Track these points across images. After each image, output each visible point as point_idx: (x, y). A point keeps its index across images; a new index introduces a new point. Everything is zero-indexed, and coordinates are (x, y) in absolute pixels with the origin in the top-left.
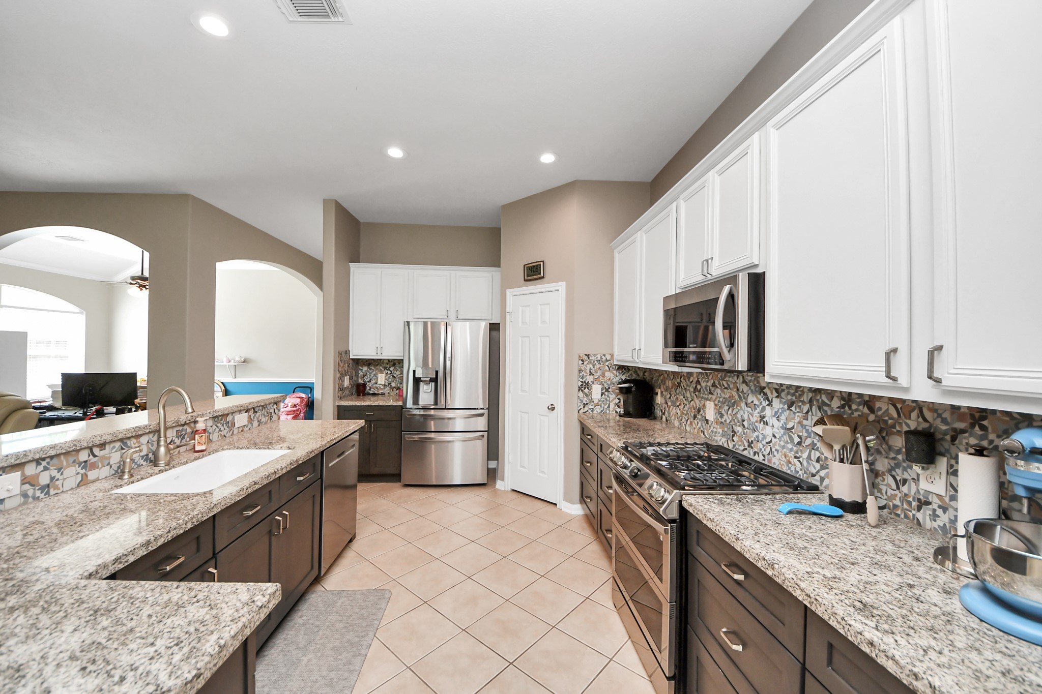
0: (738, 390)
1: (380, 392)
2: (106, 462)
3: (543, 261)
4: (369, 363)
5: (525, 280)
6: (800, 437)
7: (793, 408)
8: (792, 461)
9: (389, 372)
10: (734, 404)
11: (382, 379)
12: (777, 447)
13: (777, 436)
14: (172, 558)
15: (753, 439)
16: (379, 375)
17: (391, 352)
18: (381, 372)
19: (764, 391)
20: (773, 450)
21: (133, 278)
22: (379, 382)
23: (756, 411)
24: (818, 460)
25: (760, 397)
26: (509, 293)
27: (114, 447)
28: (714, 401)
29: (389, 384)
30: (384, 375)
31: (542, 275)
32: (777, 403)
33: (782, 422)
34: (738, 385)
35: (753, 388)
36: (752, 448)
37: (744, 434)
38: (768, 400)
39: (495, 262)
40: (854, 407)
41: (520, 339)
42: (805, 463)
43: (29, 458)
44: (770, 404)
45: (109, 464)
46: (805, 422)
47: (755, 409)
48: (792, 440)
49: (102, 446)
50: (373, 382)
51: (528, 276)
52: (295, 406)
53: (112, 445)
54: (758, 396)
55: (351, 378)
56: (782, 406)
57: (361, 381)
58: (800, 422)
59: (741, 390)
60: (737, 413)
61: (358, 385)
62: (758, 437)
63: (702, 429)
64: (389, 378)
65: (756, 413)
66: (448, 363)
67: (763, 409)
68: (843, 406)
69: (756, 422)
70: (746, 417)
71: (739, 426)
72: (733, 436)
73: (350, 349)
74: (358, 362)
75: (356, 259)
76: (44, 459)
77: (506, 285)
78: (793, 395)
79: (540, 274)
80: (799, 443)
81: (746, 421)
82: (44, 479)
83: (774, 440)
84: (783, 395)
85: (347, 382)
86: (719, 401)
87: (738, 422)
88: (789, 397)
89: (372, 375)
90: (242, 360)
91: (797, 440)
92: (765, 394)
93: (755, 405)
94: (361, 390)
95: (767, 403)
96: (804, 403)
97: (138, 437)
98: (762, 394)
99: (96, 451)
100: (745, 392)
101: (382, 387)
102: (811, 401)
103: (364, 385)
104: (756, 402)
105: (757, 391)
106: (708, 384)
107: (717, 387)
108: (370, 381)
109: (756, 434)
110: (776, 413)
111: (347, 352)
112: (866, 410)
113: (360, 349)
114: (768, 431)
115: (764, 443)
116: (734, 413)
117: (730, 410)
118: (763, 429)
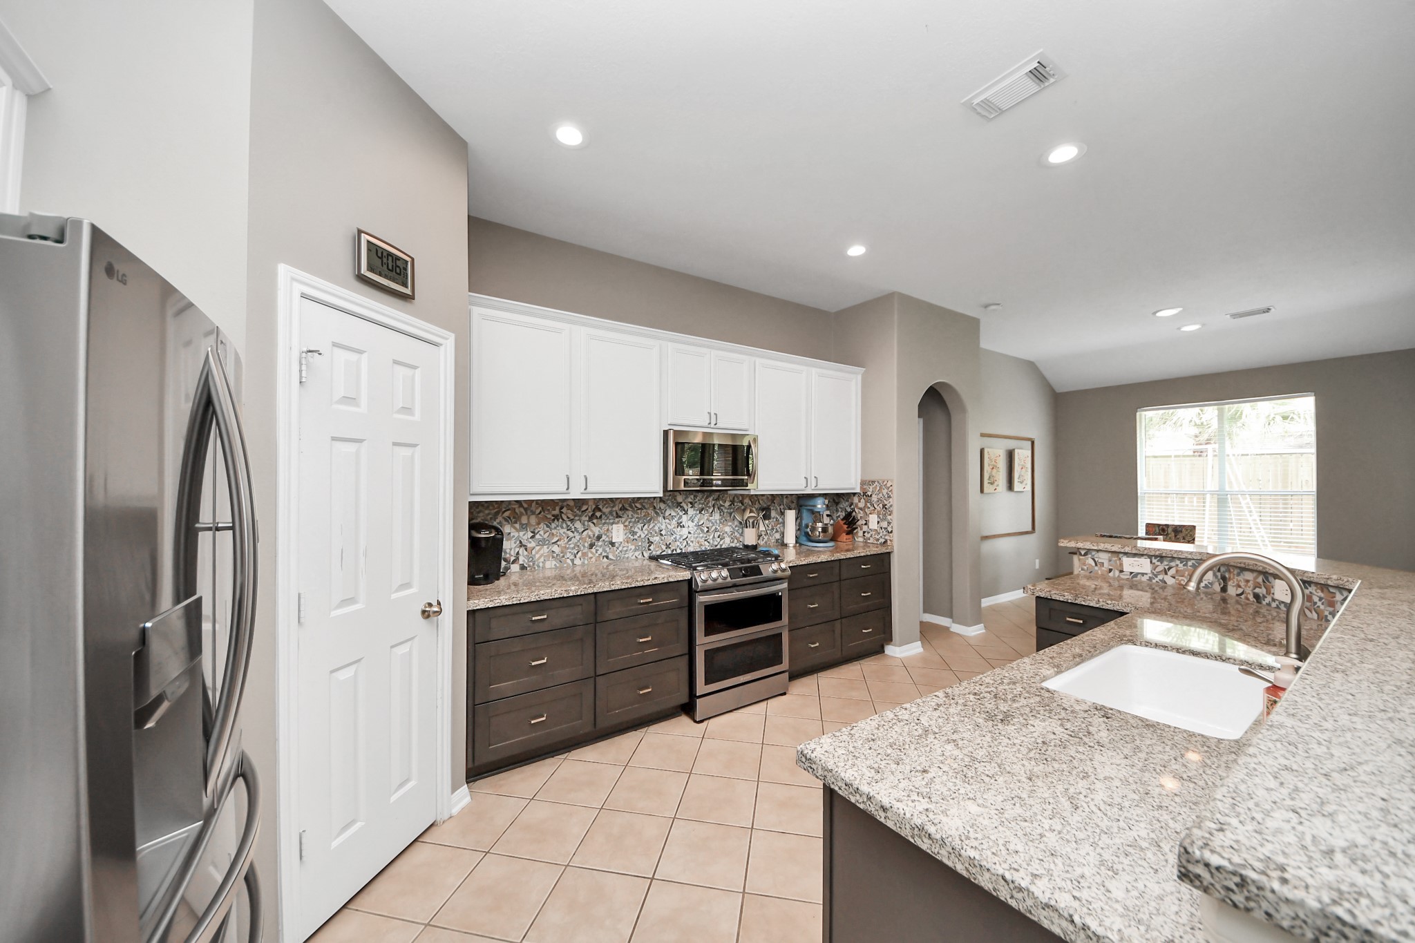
0: (655, 508)
6: (708, 528)
7: (703, 512)
8: (703, 543)
10: (650, 520)
12: (692, 539)
13: (692, 532)
19: (681, 505)
20: (689, 542)
24: (719, 537)
26: (289, 279)
28: (623, 523)
32: (691, 512)
33: (695, 522)
34: (655, 505)
35: (670, 504)
36: (670, 548)
37: (662, 540)
38: (684, 510)
40: (735, 504)
42: (711, 542)
44: (686, 513)
46: (711, 518)
47: (673, 519)
48: (702, 531)
56: (695, 512)
58: (707, 519)
60: (654, 526)
62: (675, 538)
63: (604, 554)
65: (674, 522)
67: (681, 517)
68: (731, 505)
69: (674, 528)
70: (663, 527)
71: (657, 536)
72: (650, 546)
78: (703, 504)
80: (708, 531)
81: (664, 530)
83: (689, 535)
84: (696, 505)
86: (630, 522)
87: (656, 533)
88: (700, 506)
91: (706, 530)
92: (681, 507)
95: (684, 512)
96: (709, 507)
100: (662, 508)
102: (714, 506)
104: (673, 514)
106: (614, 509)
107: (627, 510)
109: (674, 536)
110: (691, 518)
112: (740, 505)
114: (685, 532)
115: (681, 540)
116: (650, 527)
117: (646, 526)
118: (680, 531)
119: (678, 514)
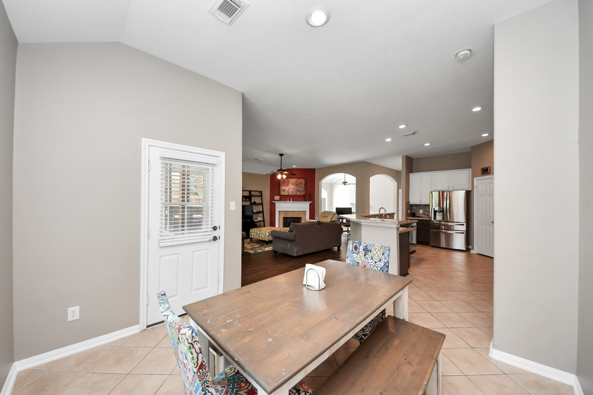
1: (421, 216)
3: (489, 167)
4: (416, 205)
5: (482, 174)
9: (424, 209)
11: (421, 211)
16: (420, 210)
17: (425, 202)
18: (421, 209)
21: (343, 182)
22: (420, 213)
26: (475, 179)
29: (424, 213)
30: (422, 210)
31: (489, 172)
39: (469, 166)
41: (480, 196)
50: (418, 212)
51: (483, 172)
55: (410, 211)
57: (413, 212)
61: (413, 213)
64: (424, 211)
66: (448, 206)
73: (410, 201)
74: (412, 205)
75: (412, 172)
77: (474, 175)
79: (488, 171)
85: (409, 212)
89: (418, 210)
94: (413, 215)
101: (421, 214)
103: (415, 213)
108: (417, 212)
111: (409, 202)
113: (413, 201)
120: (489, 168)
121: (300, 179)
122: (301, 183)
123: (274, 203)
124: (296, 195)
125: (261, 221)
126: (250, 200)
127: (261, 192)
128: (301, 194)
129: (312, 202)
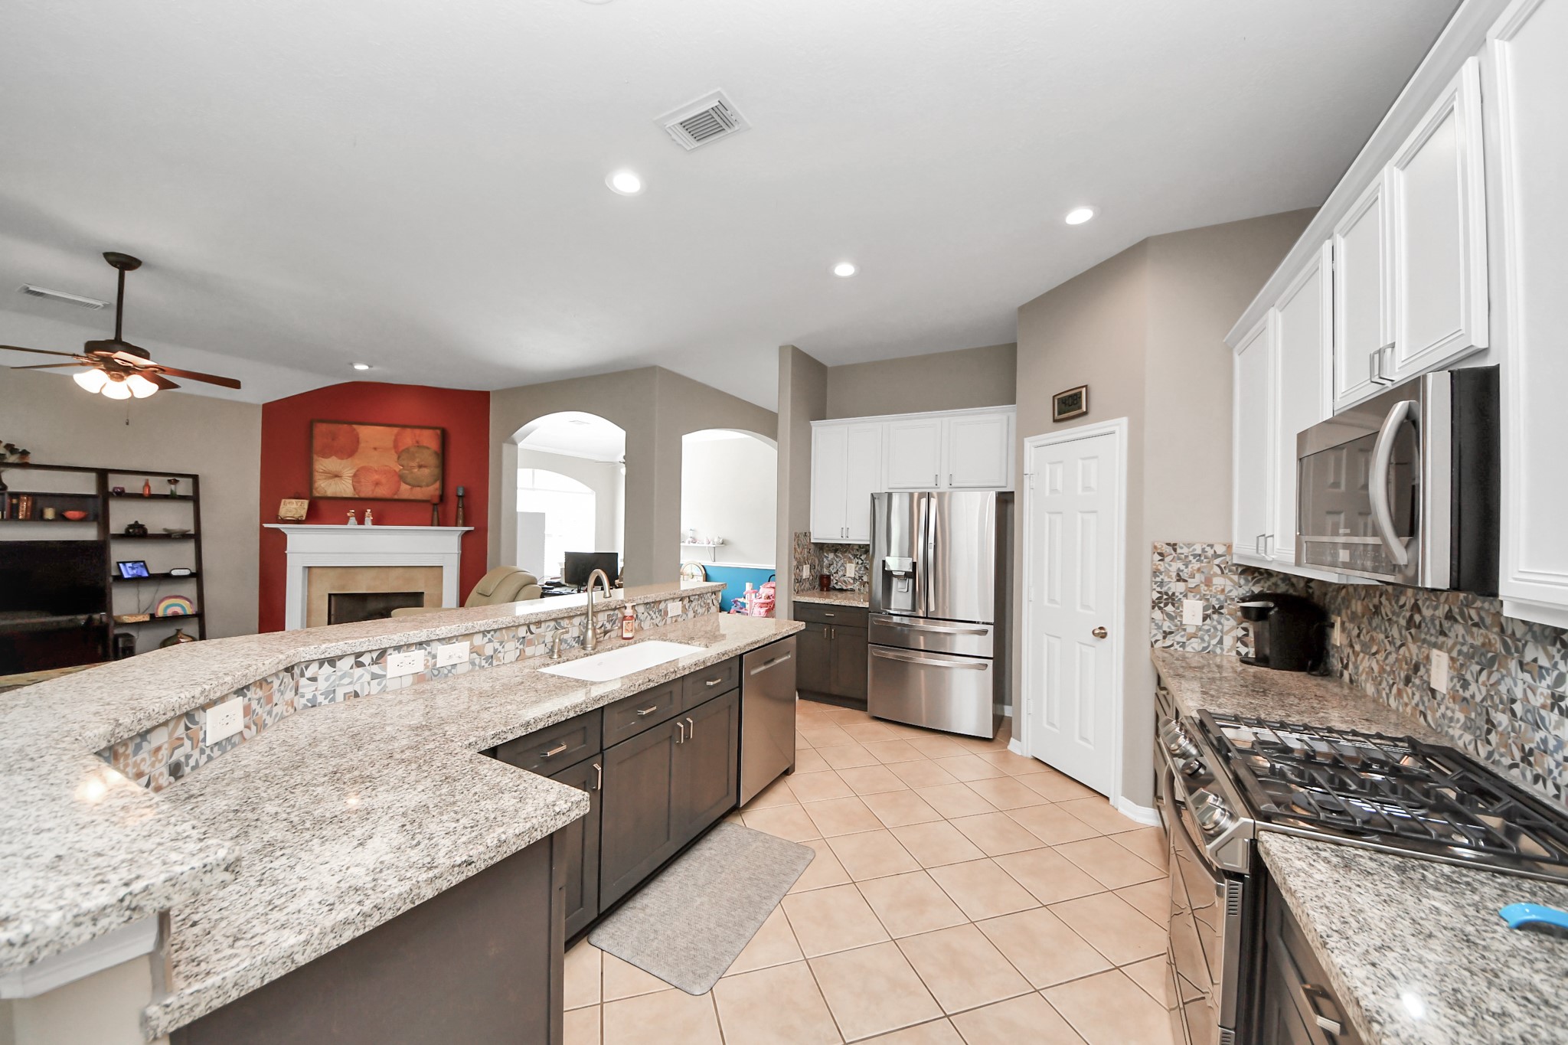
0: (1502, 630)
1: (849, 587)
2: (541, 640)
3: (1086, 386)
4: (837, 548)
5: (1055, 421)
9: (860, 562)
10: (1492, 662)
11: (851, 570)
14: (554, 744)
15: (1533, 745)
16: (848, 565)
17: (859, 535)
18: (850, 562)
22: (848, 575)
23: (1544, 683)
25: (1553, 650)
26: (1029, 443)
27: (549, 626)
28: (1449, 651)
29: (860, 577)
30: (853, 565)
31: (1084, 409)
36: (1530, 764)
37: (1514, 730)
39: (1008, 396)
41: (1047, 516)
43: (476, 630)
45: (544, 642)
47: (1542, 677)
49: (539, 623)
50: (840, 573)
51: (1059, 414)
52: (769, 597)
53: (548, 624)
54: (1550, 648)
55: (812, 567)
57: (826, 572)
59: (1509, 632)
60: (1498, 683)
61: (822, 577)
62: (1545, 741)
63: (1421, 708)
64: (860, 569)
65: (1544, 687)
66: (931, 552)
67: (1560, 679)
69: (1543, 707)
70: (1518, 693)
71: (1503, 712)
72: (1489, 732)
73: (811, 530)
74: (821, 547)
75: (821, 415)
76: (489, 632)
77: (1024, 430)
79: (1080, 407)
81: (1518, 703)
82: (489, 650)
85: (806, 572)
86: (1460, 652)
87: (1502, 702)
89: (839, 565)
90: (721, 541)
93: (1541, 667)
94: (824, 583)
97: (570, 617)
98: (1558, 645)
99: (533, 628)
100: (1518, 636)
101: (852, 581)
103: (828, 577)
104: (1543, 661)
105: (1546, 638)
106: (1436, 614)
107: (1456, 620)
108: (837, 573)
109: (1542, 734)
111: (807, 535)
113: (823, 530)
115: (1558, 756)
116: (1492, 681)
117: (1485, 673)
118: (1557, 726)
119: (1555, 665)
120: (1084, 390)
121: (417, 431)
122: (419, 445)
123: (277, 530)
124: (396, 497)
125: (185, 617)
126: (102, 519)
127: (195, 478)
128: (419, 494)
129: (472, 528)
